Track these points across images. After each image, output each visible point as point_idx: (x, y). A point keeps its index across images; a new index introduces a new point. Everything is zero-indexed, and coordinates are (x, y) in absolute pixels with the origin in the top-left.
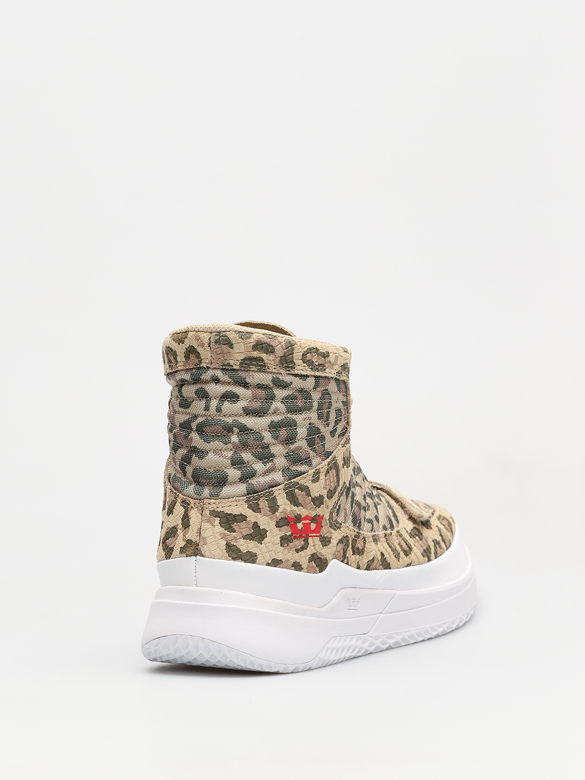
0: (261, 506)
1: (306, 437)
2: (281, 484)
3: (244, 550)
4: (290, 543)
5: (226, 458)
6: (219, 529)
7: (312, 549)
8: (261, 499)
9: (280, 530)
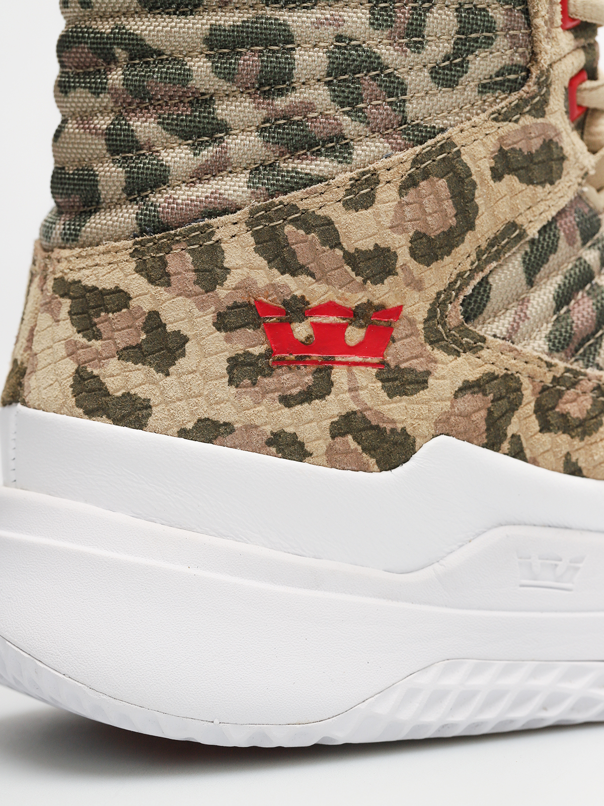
0: (171, 269)
1: (329, 75)
2: (239, 209)
3: (118, 391)
4: (265, 376)
5: (96, 132)
6: (67, 329)
7: (342, 400)
8: (177, 248)
9: (228, 340)
